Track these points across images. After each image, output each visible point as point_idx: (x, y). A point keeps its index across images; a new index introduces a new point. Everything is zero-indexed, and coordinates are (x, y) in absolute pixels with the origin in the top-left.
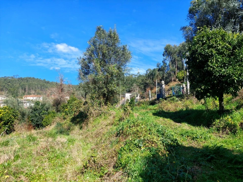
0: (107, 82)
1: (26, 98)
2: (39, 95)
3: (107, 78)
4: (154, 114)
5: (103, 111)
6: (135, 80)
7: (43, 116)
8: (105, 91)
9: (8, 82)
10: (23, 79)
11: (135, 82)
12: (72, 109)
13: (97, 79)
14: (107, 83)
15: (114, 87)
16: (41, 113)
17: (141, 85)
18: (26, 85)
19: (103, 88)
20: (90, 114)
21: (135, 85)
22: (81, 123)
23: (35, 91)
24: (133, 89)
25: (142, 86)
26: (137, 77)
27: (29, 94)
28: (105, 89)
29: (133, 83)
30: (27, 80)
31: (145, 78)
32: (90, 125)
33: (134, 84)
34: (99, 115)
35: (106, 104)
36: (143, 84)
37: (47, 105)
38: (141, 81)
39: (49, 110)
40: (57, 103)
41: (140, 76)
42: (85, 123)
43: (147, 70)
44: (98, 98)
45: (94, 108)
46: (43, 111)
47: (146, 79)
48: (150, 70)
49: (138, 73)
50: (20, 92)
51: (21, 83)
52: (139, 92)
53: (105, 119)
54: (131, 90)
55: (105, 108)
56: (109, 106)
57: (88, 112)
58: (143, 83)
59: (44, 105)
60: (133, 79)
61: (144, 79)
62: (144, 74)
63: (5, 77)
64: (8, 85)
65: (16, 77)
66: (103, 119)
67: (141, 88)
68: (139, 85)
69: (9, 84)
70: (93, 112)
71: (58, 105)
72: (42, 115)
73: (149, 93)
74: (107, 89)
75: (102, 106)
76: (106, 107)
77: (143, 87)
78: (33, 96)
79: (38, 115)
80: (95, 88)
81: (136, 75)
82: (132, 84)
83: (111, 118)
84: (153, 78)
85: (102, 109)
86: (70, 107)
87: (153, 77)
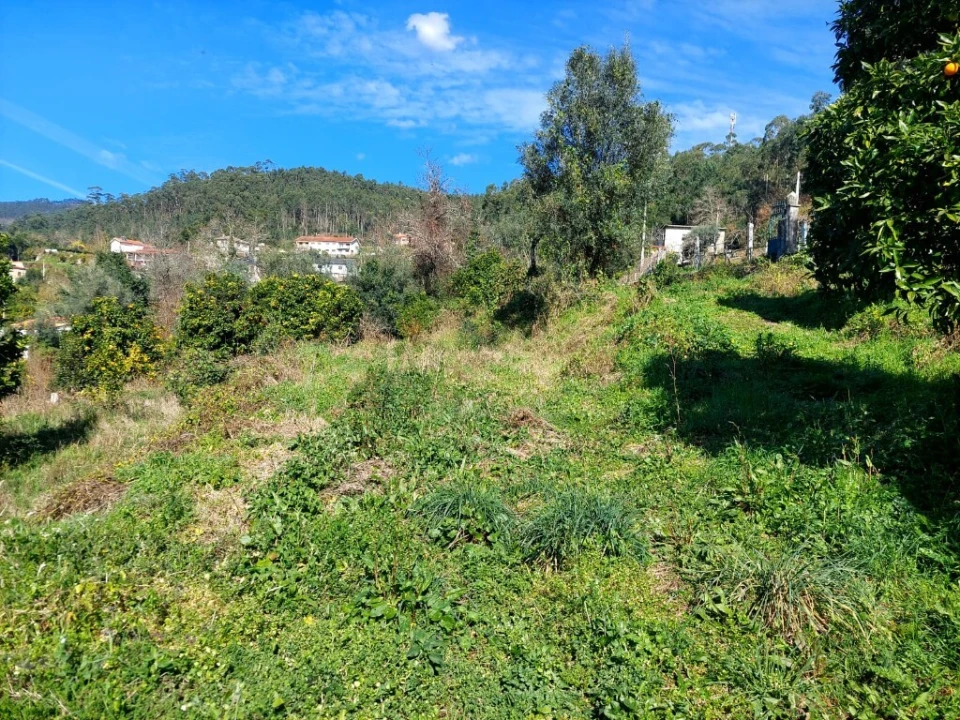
0: (598, 213)
1: (304, 245)
2: (346, 237)
3: (599, 203)
4: (721, 302)
5: (585, 292)
6: (710, 172)
7: (390, 307)
8: (591, 238)
9: (242, 187)
10: (289, 175)
11: (712, 180)
12: (491, 286)
13: (571, 206)
14: (597, 216)
15: (617, 227)
16: (383, 296)
17: (738, 193)
18: (301, 196)
19: (585, 231)
20: (552, 300)
21: (709, 190)
22: (525, 323)
23: (331, 218)
24: (699, 209)
25: (742, 197)
26: (722, 153)
27: (313, 231)
28: (591, 234)
29: (701, 184)
30: (301, 177)
31: (759, 160)
32: (552, 328)
33: (706, 188)
34: (574, 303)
35: (593, 273)
36: (746, 186)
37: (399, 273)
38: (740, 172)
39: (405, 289)
40: (426, 268)
41: (737, 149)
42: (538, 322)
43: (770, 125)
44: (572, 259)
45: (561, 285)
46: (390, 293)
47: (760, 167)
48: (786, 120)
49: (728, 137)
50: (284, 225)
51: (282, 191)
52: (725, 223)
53: (589, 312)
54: (691, 212)
55: (589, 285)
56: (601, 279)
57: (546, 294)
58: (747, 182)
59: (392, 271)
60: (703, 166)
61: (751, 166)
62: (755, 139)
63: (231, 168)
64: (243, 197)
65: (264, 166)
66: (584, 311)
67: (737, 204)
68: (727, 189)
69: (246, 193)
70: (559, 293)
71: (426, 275)
72: (389, 303)
73: (748, 232)
74: (596, 234)
75: (584, 279)
76: (592, 282)
77: (745, 202)
78: (326, 238)
79: (377, 304)
80: (563, 230)
81: (718, 148)
82: (696, 188)
83: (606, 309)
84: (790, 160)
85: (582, 285)
86: (487, 283)
87: (793, 155)
